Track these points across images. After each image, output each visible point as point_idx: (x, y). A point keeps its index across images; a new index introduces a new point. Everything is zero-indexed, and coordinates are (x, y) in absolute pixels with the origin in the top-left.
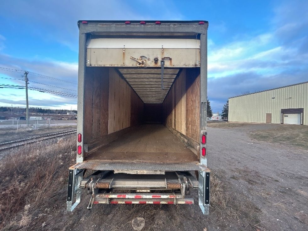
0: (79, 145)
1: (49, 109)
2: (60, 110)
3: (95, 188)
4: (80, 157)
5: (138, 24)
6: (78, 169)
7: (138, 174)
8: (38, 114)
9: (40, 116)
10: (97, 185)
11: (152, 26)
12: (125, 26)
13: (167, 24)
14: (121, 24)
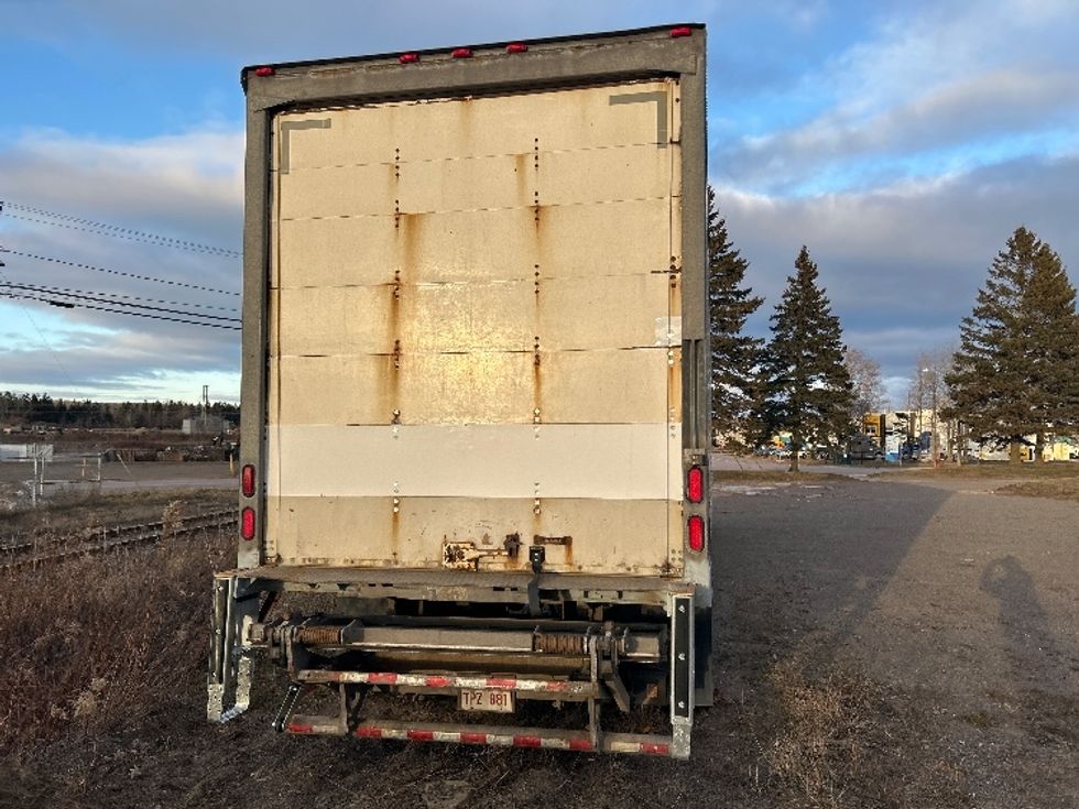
0: (246, 505)
1: (88, 403)
2: (146, 406)
3: (294, 639)
4: (249, 549)
5: (445, 57)
6: (242, 581)
7: (440, 599)
8: (35, 428)
9: (41, 439)
10: (301, 633)
11: (497, 61)
12: (399, 69)
13: (547, 47)
14: (387, 66)
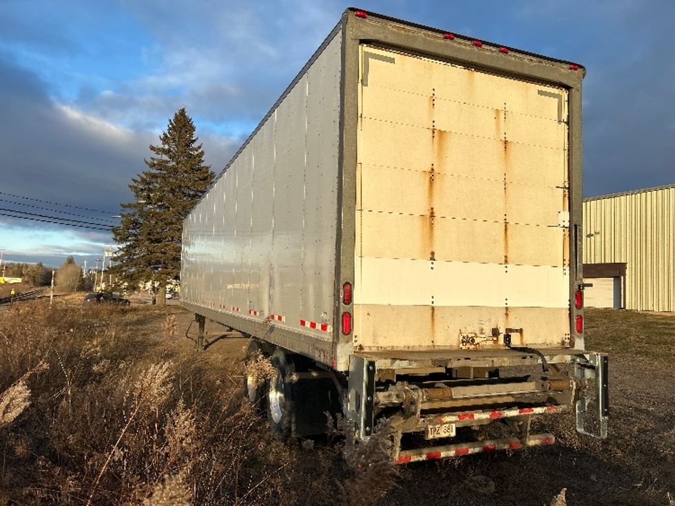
0: (345, 311)
4: (348, 342)
5: (469, 43)
10: (427, 393)
11: (494, 54)
13: (517, 55)
14: (436, 37)
